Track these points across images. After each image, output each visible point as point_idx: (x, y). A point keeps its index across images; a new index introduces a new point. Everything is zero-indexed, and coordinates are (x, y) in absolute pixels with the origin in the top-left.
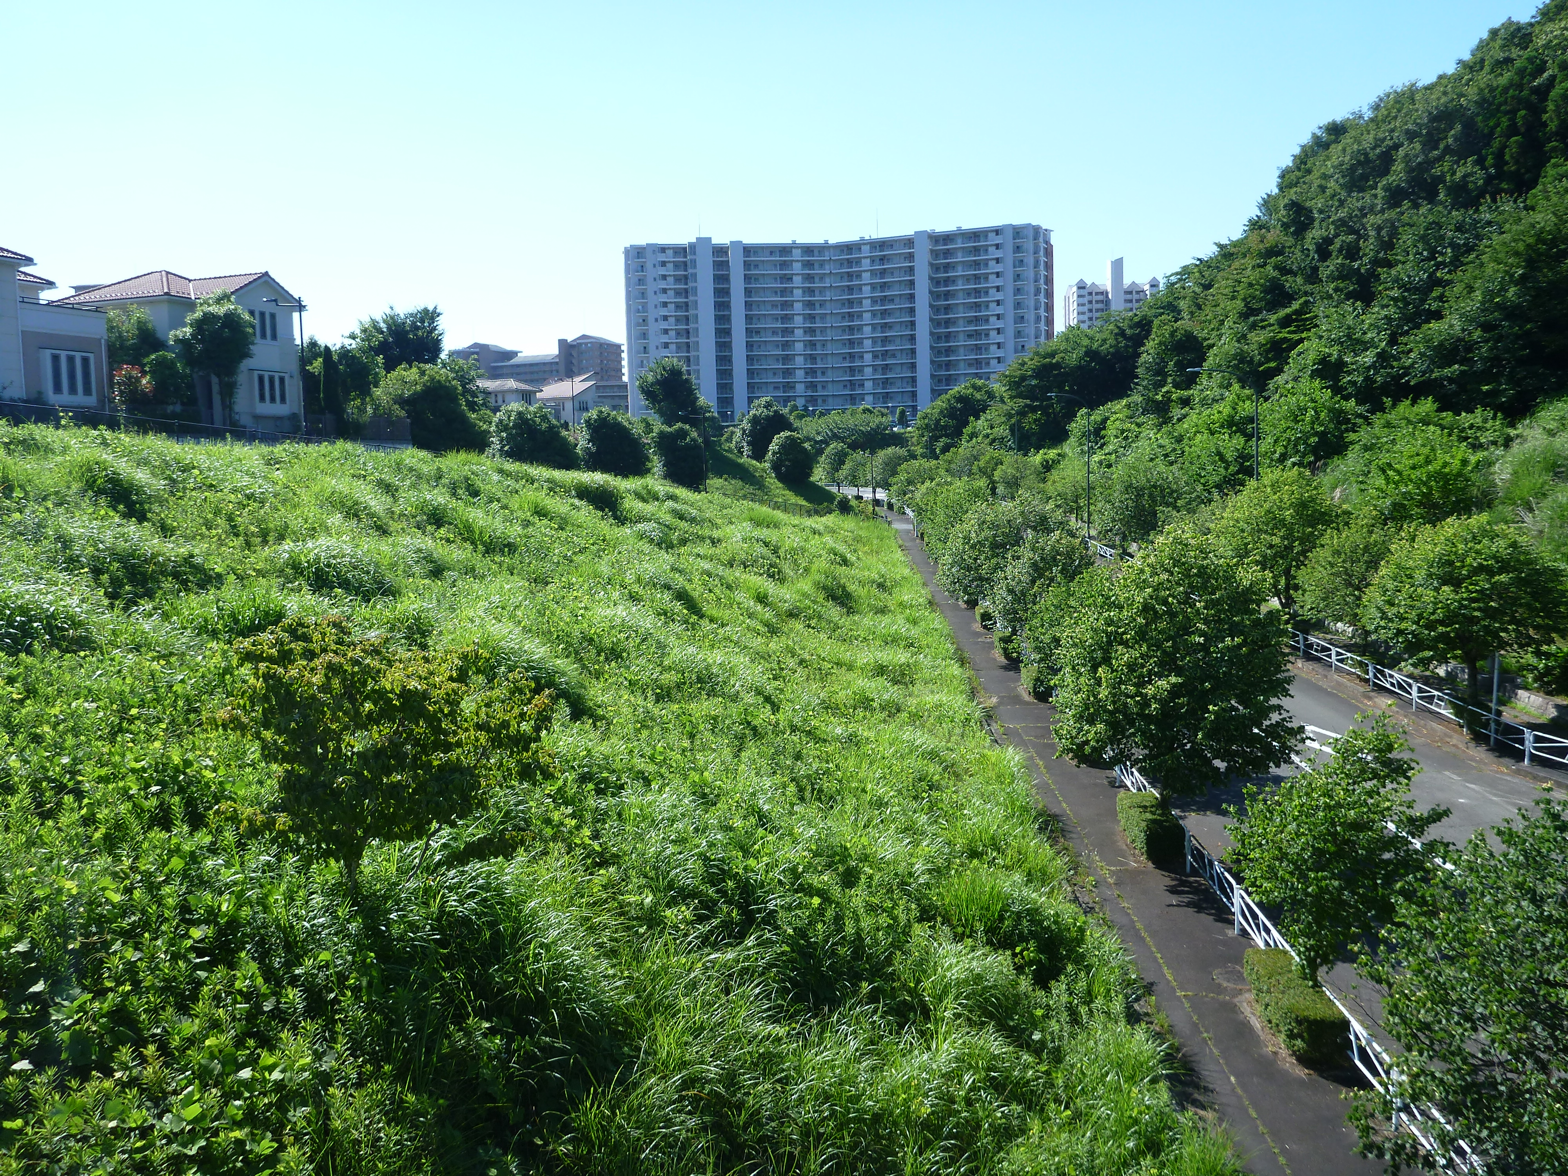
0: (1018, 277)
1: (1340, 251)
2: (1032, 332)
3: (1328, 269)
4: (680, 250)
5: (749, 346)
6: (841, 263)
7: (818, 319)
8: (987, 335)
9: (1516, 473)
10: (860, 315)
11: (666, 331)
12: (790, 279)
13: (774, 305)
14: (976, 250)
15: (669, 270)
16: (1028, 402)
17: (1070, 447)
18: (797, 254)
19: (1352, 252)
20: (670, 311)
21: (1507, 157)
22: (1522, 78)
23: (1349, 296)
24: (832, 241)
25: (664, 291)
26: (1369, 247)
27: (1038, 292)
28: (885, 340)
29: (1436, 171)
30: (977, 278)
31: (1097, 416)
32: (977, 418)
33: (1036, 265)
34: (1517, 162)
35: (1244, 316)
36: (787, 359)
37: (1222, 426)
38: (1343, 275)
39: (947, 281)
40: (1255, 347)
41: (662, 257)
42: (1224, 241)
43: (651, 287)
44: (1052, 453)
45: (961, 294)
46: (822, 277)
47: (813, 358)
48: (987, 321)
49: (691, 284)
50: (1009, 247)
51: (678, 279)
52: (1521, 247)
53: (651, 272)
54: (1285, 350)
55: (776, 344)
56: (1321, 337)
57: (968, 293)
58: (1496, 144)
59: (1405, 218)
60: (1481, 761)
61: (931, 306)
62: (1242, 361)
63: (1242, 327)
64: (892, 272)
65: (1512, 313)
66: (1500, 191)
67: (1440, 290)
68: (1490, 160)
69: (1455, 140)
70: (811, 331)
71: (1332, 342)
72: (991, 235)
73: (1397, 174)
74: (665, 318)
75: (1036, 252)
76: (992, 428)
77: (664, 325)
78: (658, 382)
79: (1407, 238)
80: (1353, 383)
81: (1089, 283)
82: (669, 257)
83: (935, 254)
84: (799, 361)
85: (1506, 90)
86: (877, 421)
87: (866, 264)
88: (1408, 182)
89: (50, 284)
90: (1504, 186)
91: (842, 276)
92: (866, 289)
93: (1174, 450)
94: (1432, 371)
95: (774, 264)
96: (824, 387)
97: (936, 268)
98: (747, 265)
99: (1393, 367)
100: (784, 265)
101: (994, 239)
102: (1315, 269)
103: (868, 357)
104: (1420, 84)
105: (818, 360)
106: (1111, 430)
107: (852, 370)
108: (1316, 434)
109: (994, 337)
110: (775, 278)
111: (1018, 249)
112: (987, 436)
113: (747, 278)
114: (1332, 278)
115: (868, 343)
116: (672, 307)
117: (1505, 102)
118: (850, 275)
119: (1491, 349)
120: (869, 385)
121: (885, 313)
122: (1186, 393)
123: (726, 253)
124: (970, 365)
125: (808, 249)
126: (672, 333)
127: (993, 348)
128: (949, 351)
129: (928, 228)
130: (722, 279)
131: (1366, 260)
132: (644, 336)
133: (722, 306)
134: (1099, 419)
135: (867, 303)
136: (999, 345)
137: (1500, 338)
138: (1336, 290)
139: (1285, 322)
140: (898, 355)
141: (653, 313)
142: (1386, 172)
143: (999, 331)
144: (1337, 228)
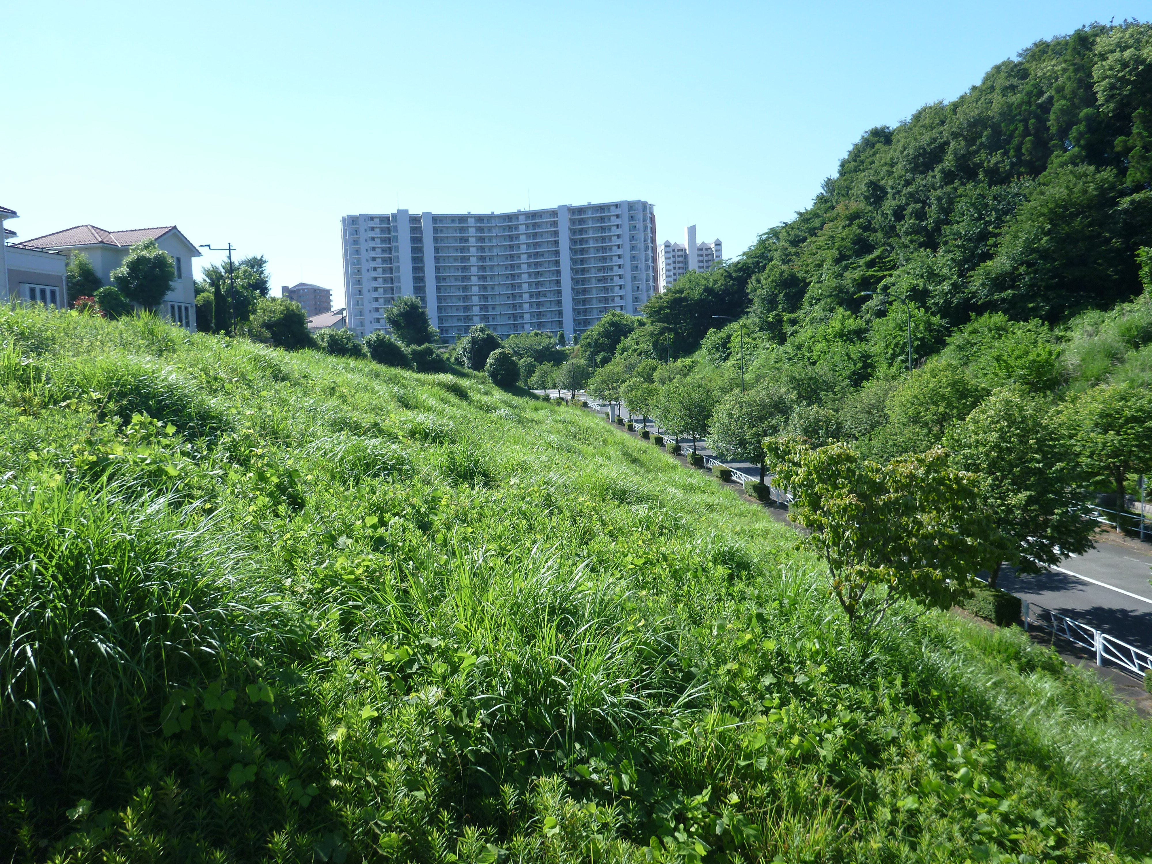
0: (632, 238)
1: (911, 214)
2: (644, 277)
3: (902, 227)
4: (384, 219)
5: (439, 289)
6: (504, 228)
7: (488, 269)
8: (612, 280)
9: (1083, 360)
10: (519, 266)
11: (375, 279)
12: (467, 240)
13: (456, 259)
14: (602, 219)
15: (377, 233)
16: (666, 325)
17: (701, 356)
18: (471, 222)
19: (921, 215)
20: (378, 263)
21: (1023, 151)
22: (1030, 98)
23: (921, 245)
24: (497, 212)
25: (374, 249)
26: (933, 211)
27: (646, 249)
28: (538, 284)
29: (977, 160)
30: (603, 239)
31: (723, 333)
32: (626, 338)
33: (645, 230)
34: (1030, 154)
35: (837, 261)
36: (466, 298)
37: (835, 337)
38: (915, 231)
39: (582, 241)
40: (849, 281)
41: (371, 224)
42: (803, 211)
43: (363, 246)
44: (688, 361)
45: (592, 250)
46: (490, 239)
47: (485, 298)
48: (611, 269)
49: (394, 244)
50: (626, 217)
51: (383, 240)
52: (1045, 210)
53: (363, 235)
54: (873, 283)
55: (458, 288)
56: (908, 273)
57: (597, 250)
58: (1015, 141)
59: (960, 191)
60: (1138, 549)
61: (571, 259)
62: (841, 291)
63: (837, 269)
64: (541, 234)
65: (1045, 254)
66: (1022, 174)
67: (994, 239)
68: (1012, 153)
69: (988, 139)
70: (483, 278)
71: (916, 276)
72: (613, 208)
73: (949, 161)
74: (375, 269)
75: (645, 220)
76: (637, 344)
77: (374, 274)
78: (401, 314)
79: (961, 205)
80: (936, 304)
81: (672, 243)
82: (376, 224)
83: (573, 222)
84: (475, 300)
85: (1020, 105)
86: (547, 341)
87: (522, 229)
88: (956, 167)
89: (13, 234)
90: (1022, 170)
91: (504, 238)
92: (523, 247)
93: (796, 355)
94: (993, 294)
95: (455, 229)
96: (494, 319)
97: (573, 232)
98: (435, 230)
99: (964, 292)
100: (462, 230)
101: (614, 211)
102: (893, 228)
103: (526, 296)
104: (946, 103)
105: (489, 299)
106: (735, 343)
107: (514, 306)
108: (918, 339)
109: (617, 281)
110: (455, 239)
111: (632, 218)
112: (635, 350)
113: (436, 239)
114: (907, 233)
115: (525, 286)
116: (379, 261)
117: (1020, 114)
118: (511, 237)
119: (1031, 279)
120: (527, 316)
121: (537, 264)
122: (793, 316)
123: (420, 221)
124: (600, 301)
125: (480, 218)
126: (380, 280)
127: (617, 289)
128: (584, 291)
129: (567, 203)
130: (417, 240)
131: (931, 220)
132: (359, 282)
133: (418, 260)
134: (725, 336)
135: (524, 257)
136: (621, 287)
137: (1036, 272)
138: (911, 241)
139: (870, 265)
140: (548, 294)
141: (365, 266)
142: (941, 161)
143: (620, 276)
144: (907, 199)
